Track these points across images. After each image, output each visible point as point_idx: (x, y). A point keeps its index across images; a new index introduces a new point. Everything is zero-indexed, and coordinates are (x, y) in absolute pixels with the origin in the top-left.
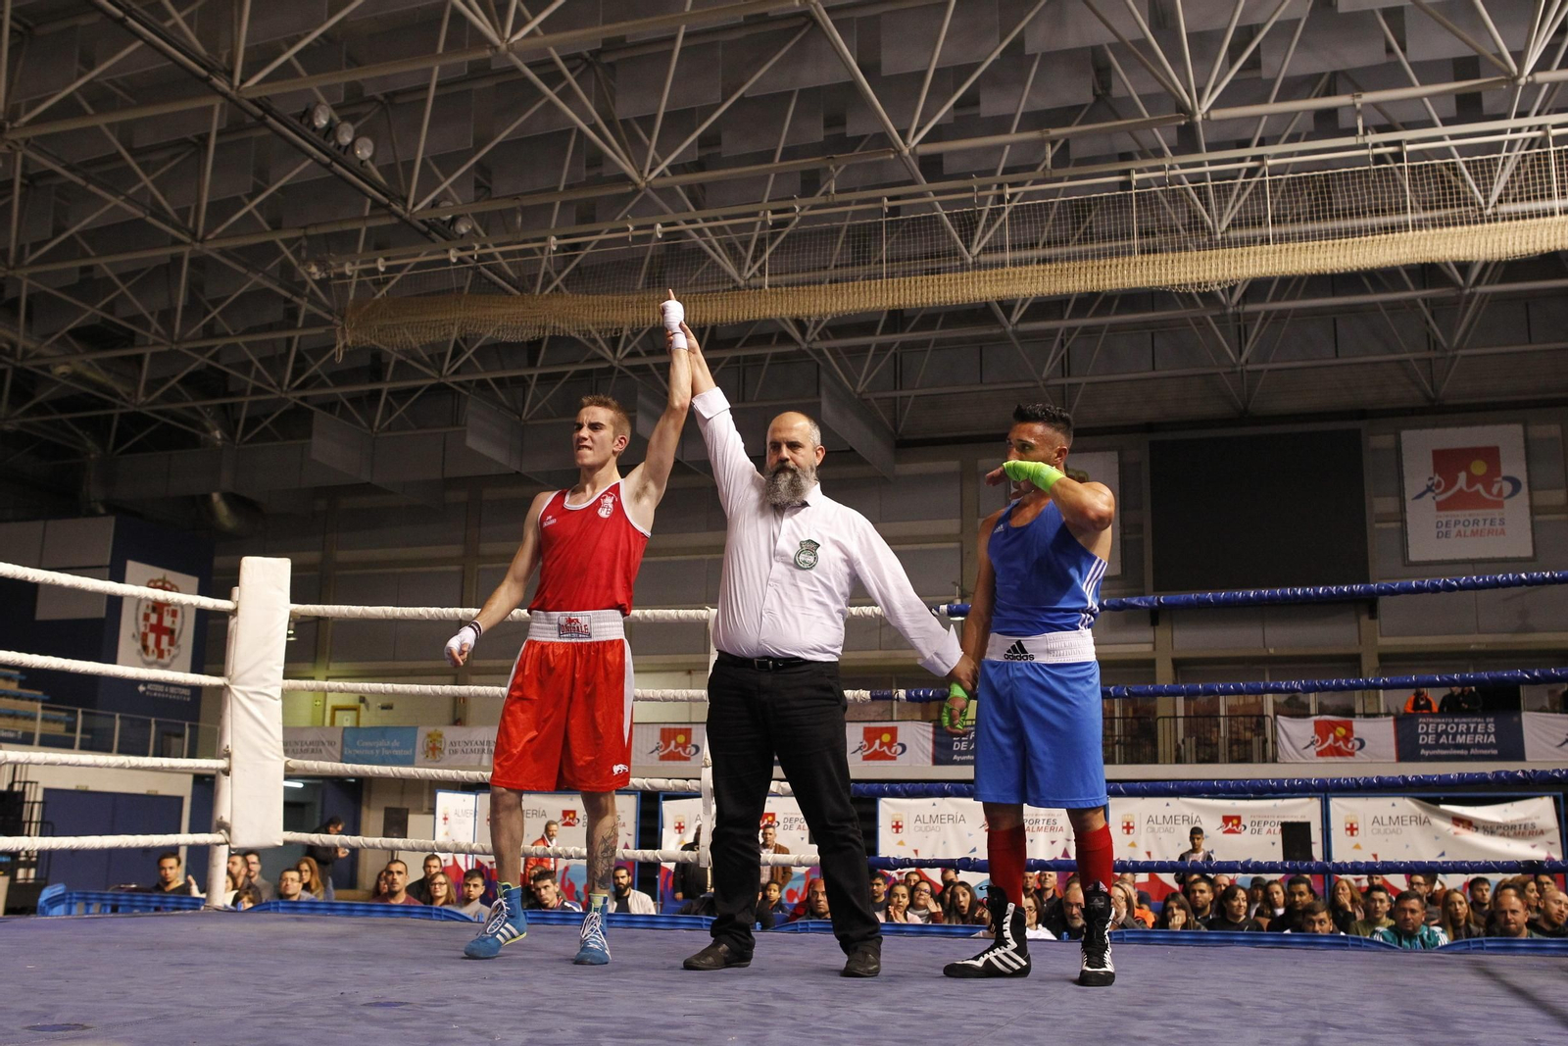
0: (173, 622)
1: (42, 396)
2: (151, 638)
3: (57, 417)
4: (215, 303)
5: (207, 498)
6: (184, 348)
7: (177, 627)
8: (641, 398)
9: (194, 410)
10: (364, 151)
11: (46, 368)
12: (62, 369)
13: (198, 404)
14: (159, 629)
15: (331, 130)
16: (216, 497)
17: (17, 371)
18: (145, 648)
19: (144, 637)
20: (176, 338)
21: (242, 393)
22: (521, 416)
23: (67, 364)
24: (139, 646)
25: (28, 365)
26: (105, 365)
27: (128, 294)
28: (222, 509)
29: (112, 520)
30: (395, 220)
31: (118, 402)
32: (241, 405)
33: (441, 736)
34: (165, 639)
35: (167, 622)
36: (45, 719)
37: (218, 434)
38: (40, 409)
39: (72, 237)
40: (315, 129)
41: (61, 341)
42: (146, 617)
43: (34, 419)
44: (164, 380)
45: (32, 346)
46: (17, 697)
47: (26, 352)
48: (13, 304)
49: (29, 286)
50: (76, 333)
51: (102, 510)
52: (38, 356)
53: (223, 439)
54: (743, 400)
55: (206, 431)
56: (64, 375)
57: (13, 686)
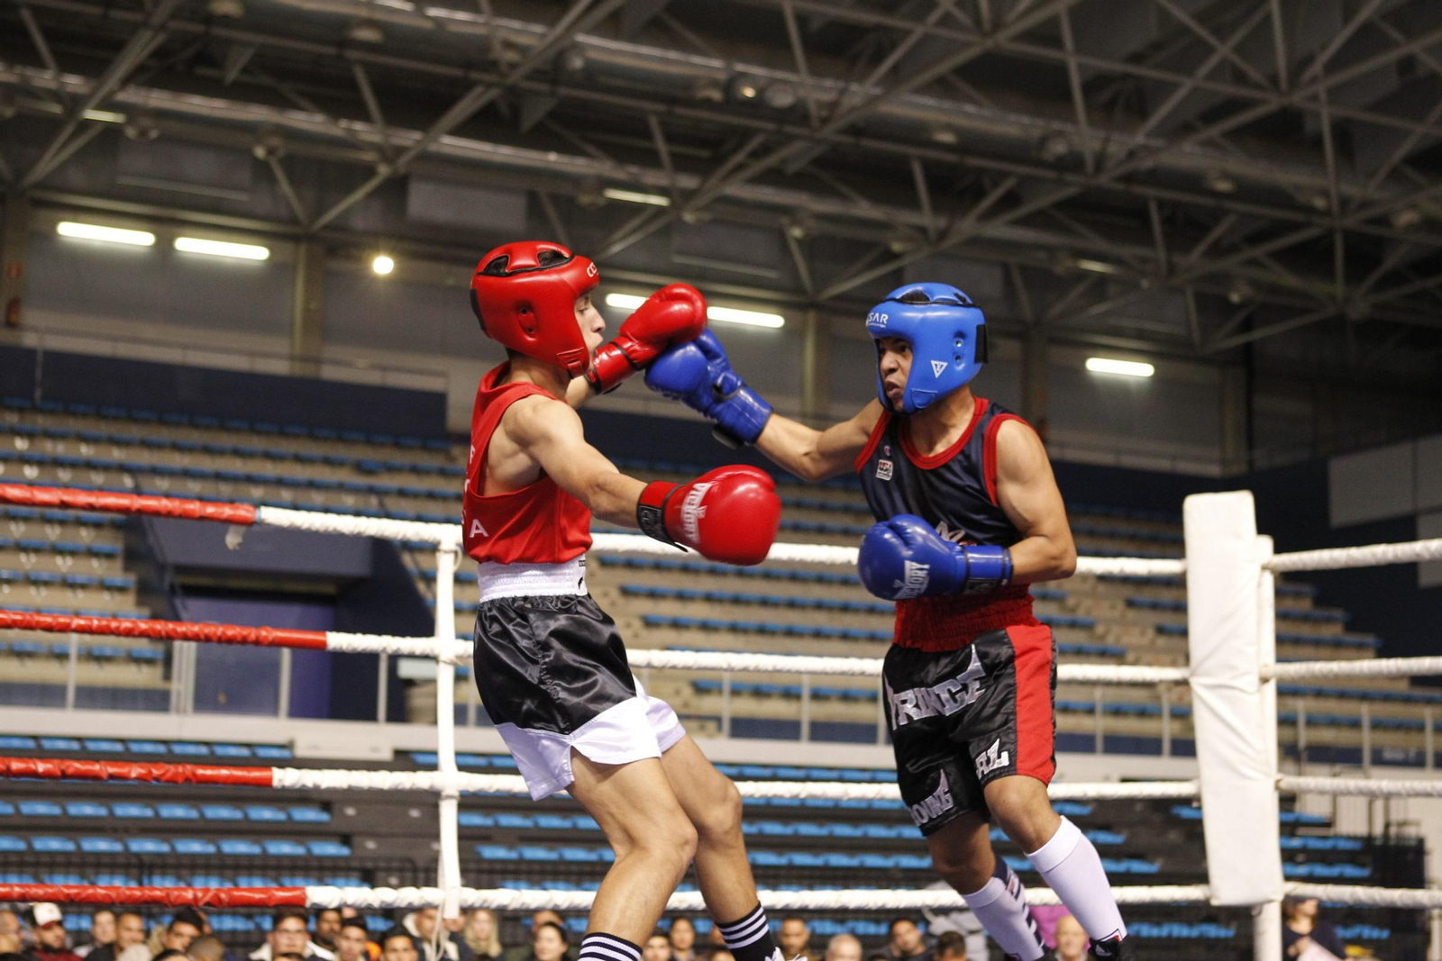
1: (1391, 261)
3: (1418, 285)
11: (1384, 221)
12: (1406, 218)
17: (1349, 235)
23: (1413, 207)
25: (1351, 222)
38: (1394, 279)
39: (1367, 29)
41: (1395, 175)
43: (1390, 295)
45: (1351, 190)
46: (1408, 700)
47: (1344, 202)
52: (1365, 205)
56: (1411, 228)
57: (1403, 687)
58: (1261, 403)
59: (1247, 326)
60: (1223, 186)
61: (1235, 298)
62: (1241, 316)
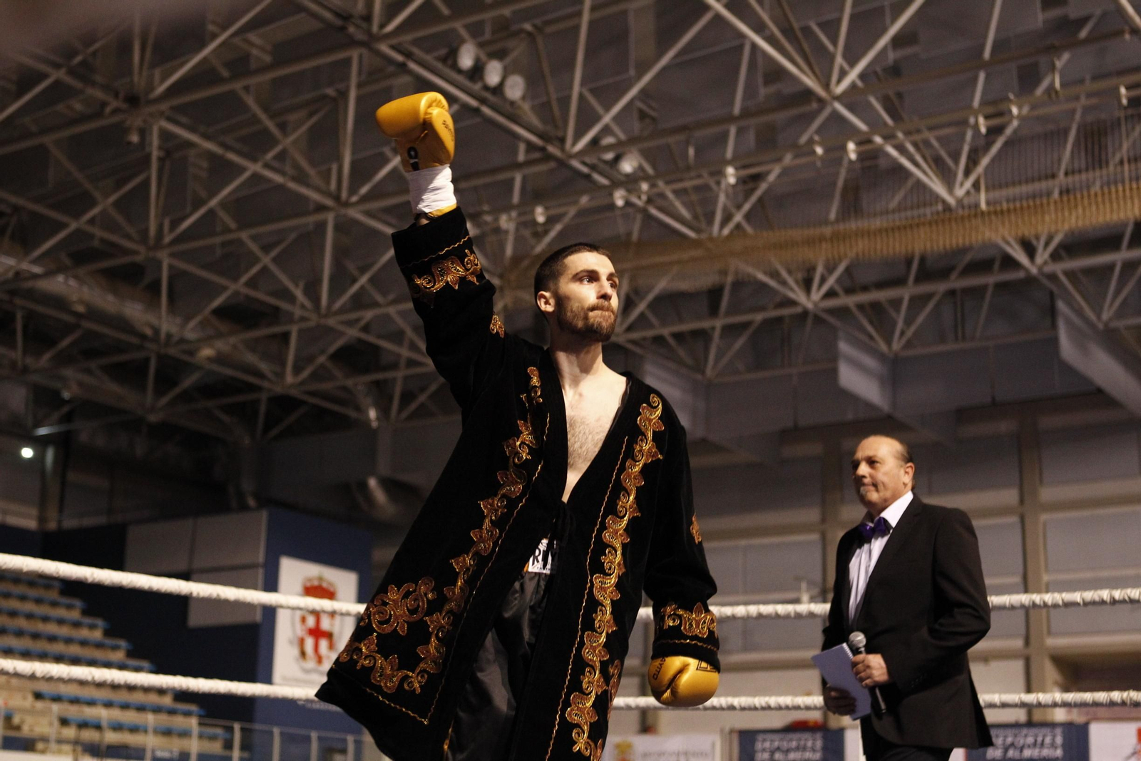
0: (332, 625)
1: (188, 382)
2: (309, 643)
3: (203, 404)
4: (363, 270)
5: (363, 486)
6: (331, 322)
7: (336, 630)
8: (843, 346)
9: (344, 388)
10: (515, 89)
12: (207, 352)
13: (349, 383)
14: (317, 633)
15: (477, 72)
16: (372, 483)
17: (162, 358)
18: (303, 654)
19: (302, 642)
20: (323, 310)
21: (394, 366)
22: (703, 373)
23: (212, 346)
24: (295, 652)
25: (172, 351)
26: (252, 346)
27: (273, 267)
28: (380, 496)
29: (264, 515)
30: (552, 164)
31: (266, 384)
32: (394, 380)
33: (629, 746)
34: (324, 644)
35: (326, 624)
36: (201, 736)
37: (372, 414)
38: (186, 397)
39: (211, 212)
40: (460, 71)
41: (206, 322)
42: (303, 620)
44: (311, 359)
45: (175, 330)
46: (172, 712)
47: (169, 336)
48: (154, 288)
49: (171, 267)
50: (220, 313)
51: (251, 502)
52: (182, 341)
53: (378, 419)
54: (964, 338)
55: (358, 408)
56: (209, 359)
57: (167, 701)
58: (72, 476)
59: (68, 418)
60: (80, 309)
61: (66, 395)
62: (65, 409)
